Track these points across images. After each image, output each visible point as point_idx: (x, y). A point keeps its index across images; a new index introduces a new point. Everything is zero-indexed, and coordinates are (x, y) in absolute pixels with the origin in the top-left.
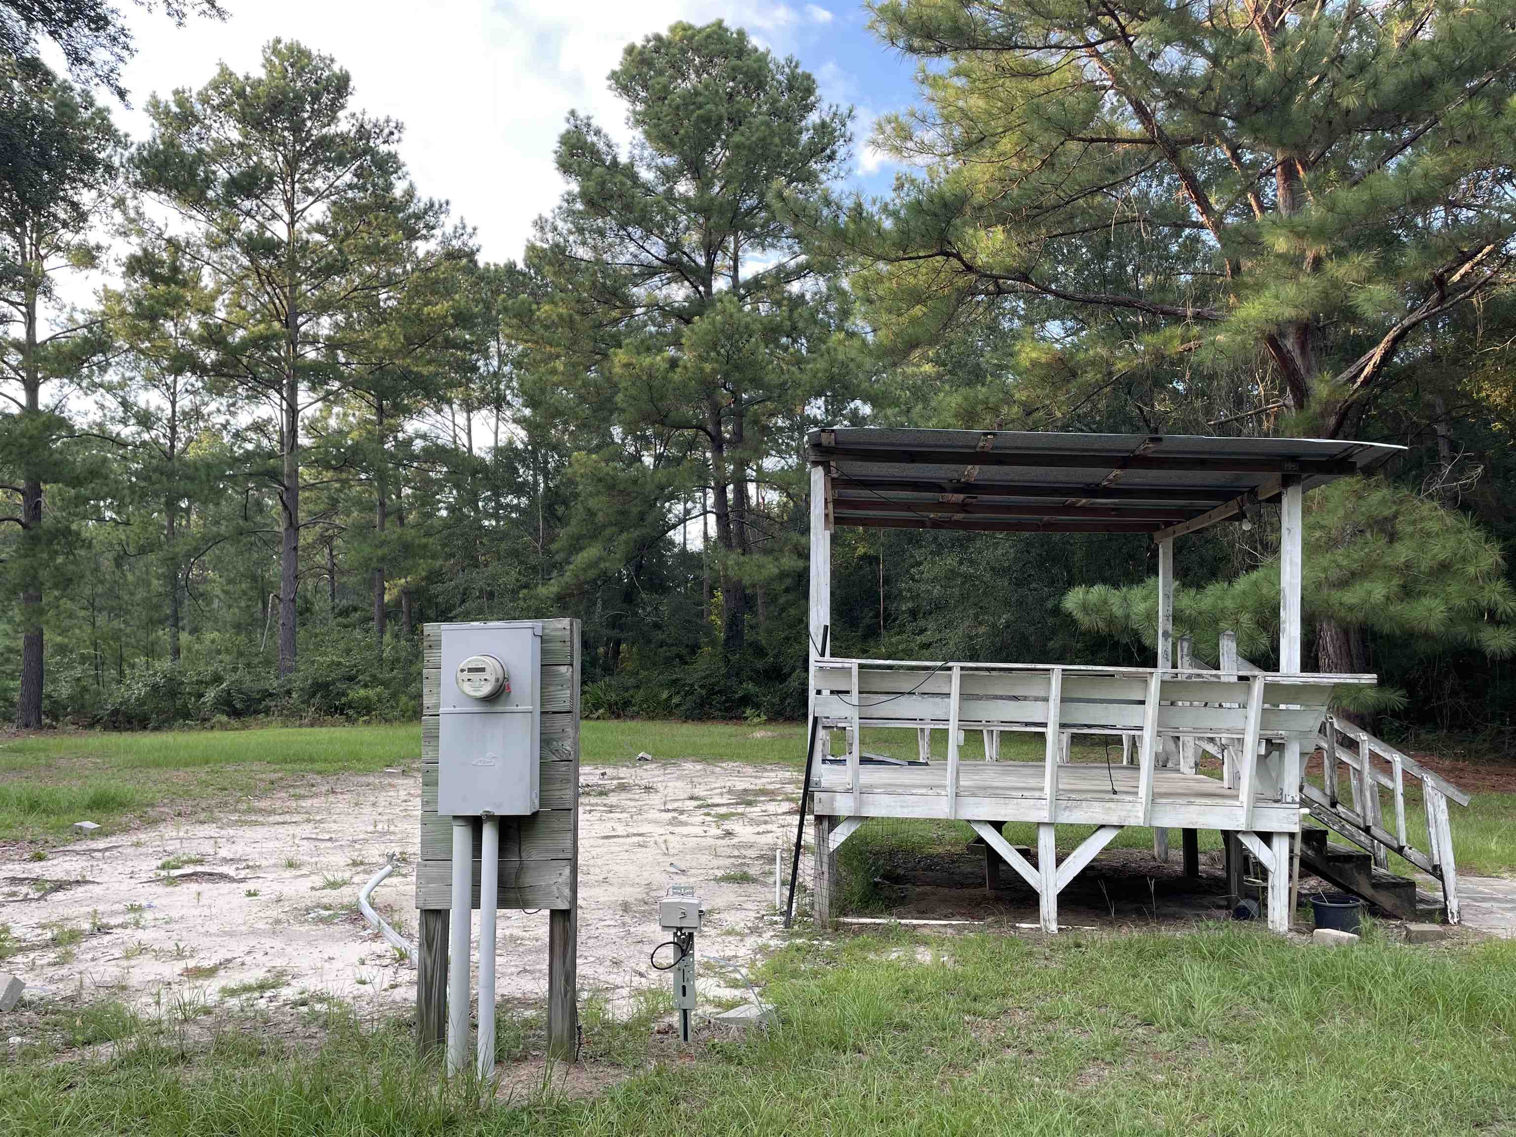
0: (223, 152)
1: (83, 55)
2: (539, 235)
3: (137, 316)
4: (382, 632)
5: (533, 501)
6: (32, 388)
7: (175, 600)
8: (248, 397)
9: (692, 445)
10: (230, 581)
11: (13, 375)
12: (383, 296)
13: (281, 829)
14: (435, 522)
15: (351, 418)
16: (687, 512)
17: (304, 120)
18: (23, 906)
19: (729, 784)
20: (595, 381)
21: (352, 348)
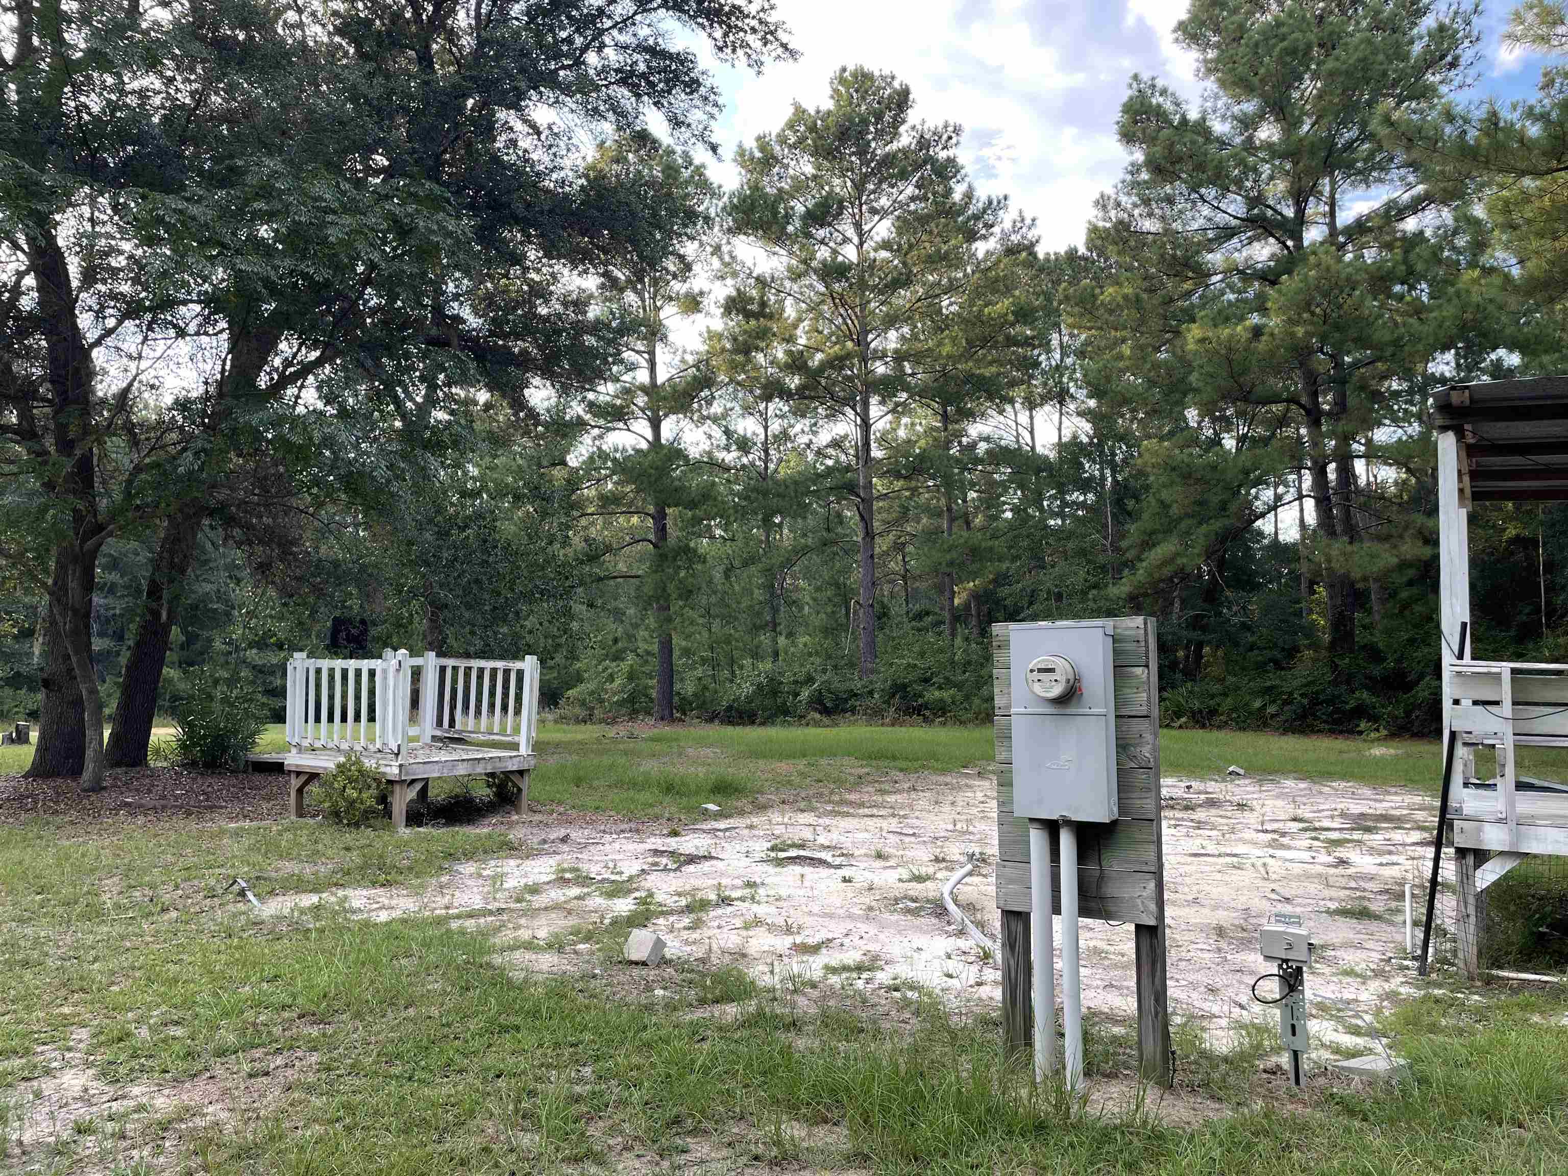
0: (800, 187)
1: (682, 118)
2: (1101, 214)
3: (736, 351)
4: (953, 635)
5: (1100, 496)
6: (656, 425)
7: (773, 608)
8: (827, 417)
9: (1282, 421)
10: (818, 589)
11: (641, 414)
12: (945, 303)
13: (870, 822)
14: (1001, 525)
15: (918, 428)
16: (1278, 498)
17: (869, 142)
18: (663, 875)
19: (1340, 806)
20: (1166, 361)
21: (917, 358)
